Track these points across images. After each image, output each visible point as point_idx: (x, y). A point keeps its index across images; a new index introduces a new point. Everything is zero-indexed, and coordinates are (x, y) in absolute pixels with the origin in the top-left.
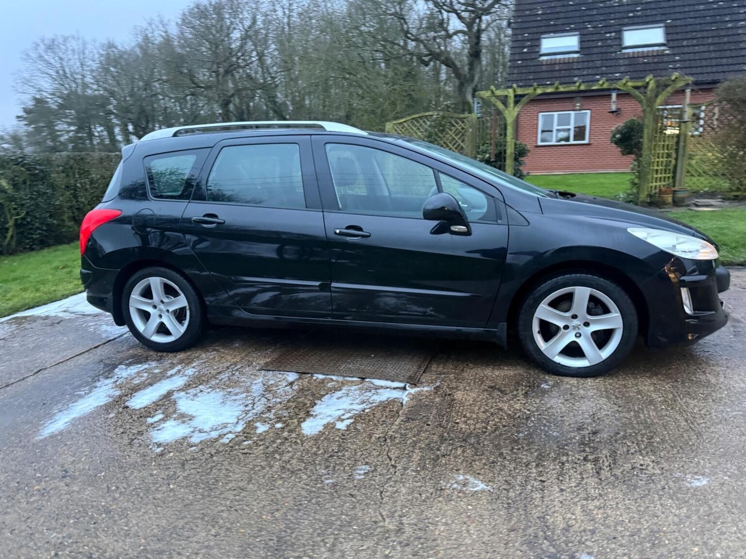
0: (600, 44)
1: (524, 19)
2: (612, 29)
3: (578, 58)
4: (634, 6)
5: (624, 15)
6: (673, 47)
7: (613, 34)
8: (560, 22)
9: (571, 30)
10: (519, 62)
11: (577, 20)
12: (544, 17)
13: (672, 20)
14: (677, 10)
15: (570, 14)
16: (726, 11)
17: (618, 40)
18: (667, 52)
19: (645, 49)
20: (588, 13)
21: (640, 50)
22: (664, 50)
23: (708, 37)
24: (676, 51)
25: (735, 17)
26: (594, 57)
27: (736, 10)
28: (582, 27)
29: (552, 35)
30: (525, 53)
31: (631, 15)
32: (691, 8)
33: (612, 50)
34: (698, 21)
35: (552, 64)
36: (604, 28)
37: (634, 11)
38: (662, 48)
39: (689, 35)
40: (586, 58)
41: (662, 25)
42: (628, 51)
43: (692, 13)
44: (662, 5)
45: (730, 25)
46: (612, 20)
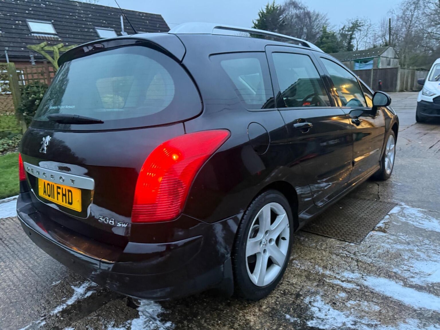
0: (14, 27)
2: (19, 19)
4: (27, 7)
5: (22, 11)
7: (20, 22)
13: (54, 21)
14: (55, 15)
16: (81, 22)
17: (26, 27)
18: (60, 39)
19: (46, 36)
21: (43, 35)
23: (79, 35)
24: (65, 39)
25: (87, 26)
27: (86, 23)
31: (27, 12)
33: (23, 32)
34: (69, 24)
36: (12, 17)
37: (28, 10)
38: (56, 37)
39: (68, 32)
40: (8, 35)
41: (50, 22)
42: (35, 35)
43: (64, 19)
44: (44, 10)
45: (86, 30)
46: (15, 12)
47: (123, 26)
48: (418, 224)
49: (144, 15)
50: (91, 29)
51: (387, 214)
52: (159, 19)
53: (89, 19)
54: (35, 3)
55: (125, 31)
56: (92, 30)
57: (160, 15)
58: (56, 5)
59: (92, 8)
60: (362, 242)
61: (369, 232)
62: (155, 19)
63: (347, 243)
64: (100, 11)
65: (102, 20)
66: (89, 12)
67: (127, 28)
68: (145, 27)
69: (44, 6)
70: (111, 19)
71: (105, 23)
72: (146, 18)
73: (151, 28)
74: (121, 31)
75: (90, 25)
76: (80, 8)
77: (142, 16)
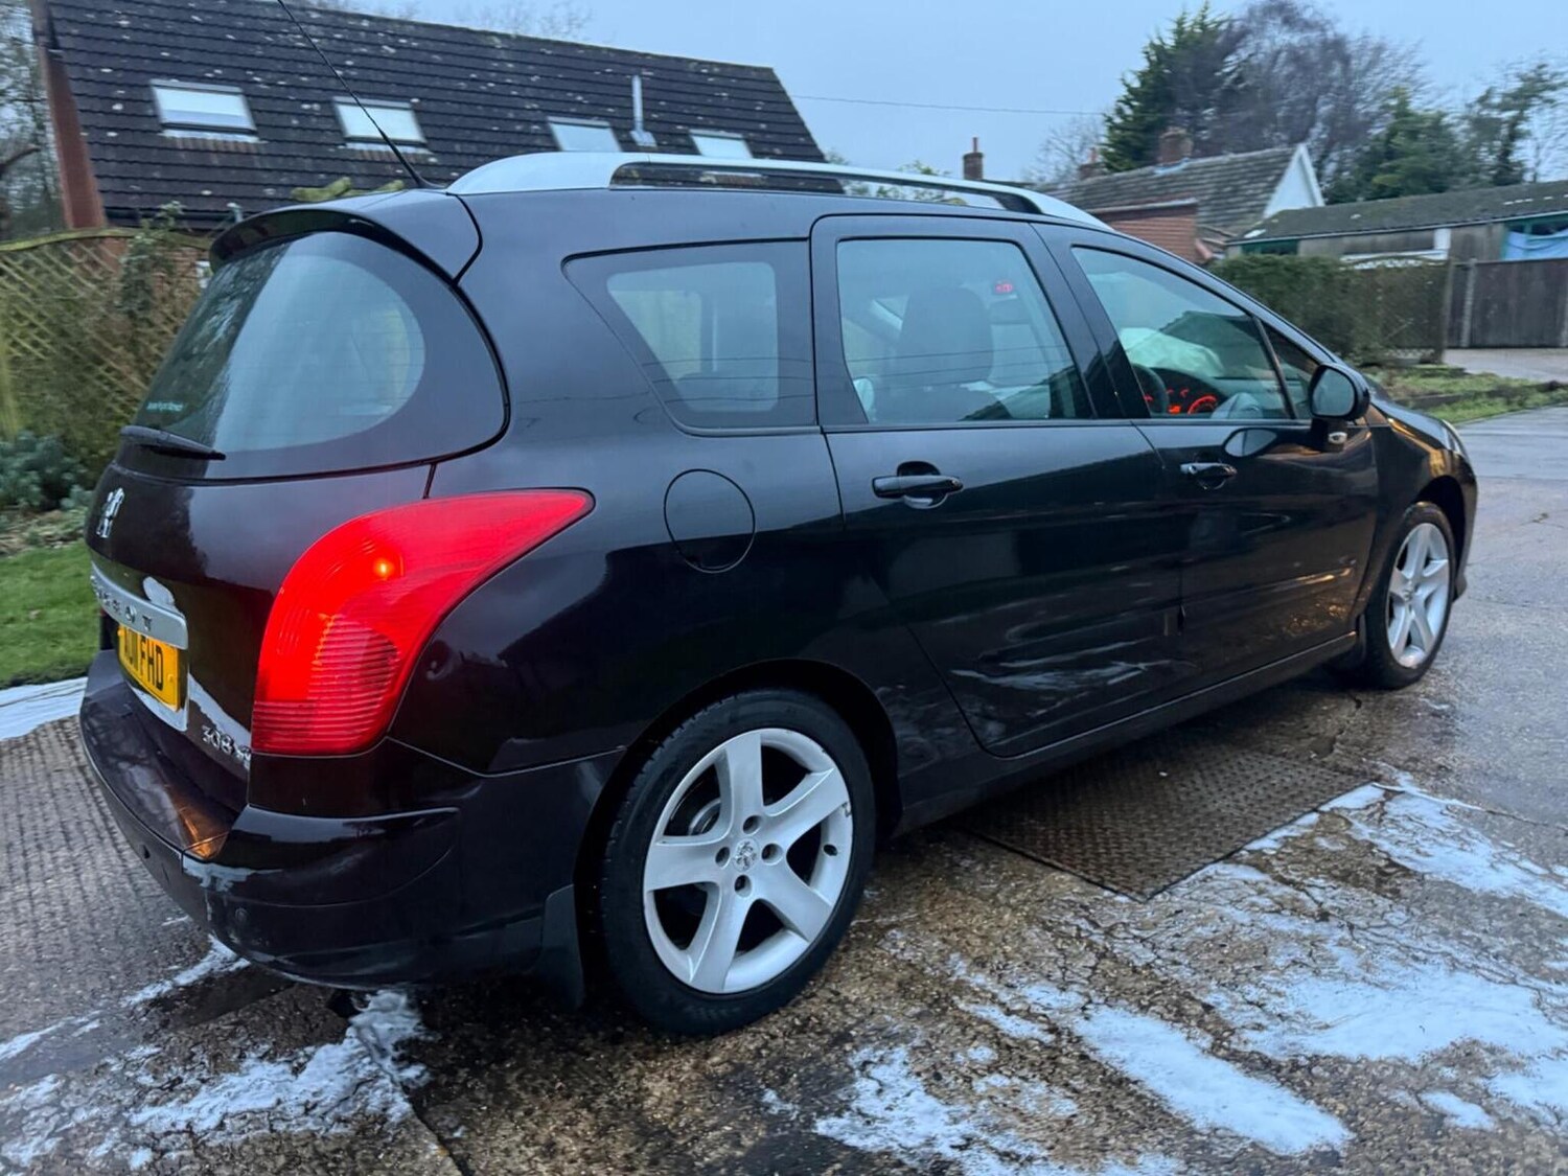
0: (295, 122)
1: (88, 31)
2: (312, 94)
3: (255, 145)
4: (340, 56)
5: (326, 71)
6: (443, 153)
7: (316, 106)
8: (186, 56)
9: (215, 80)
10: (112, 134)
11: (225, 61)
12: (140, 36)
13: (421, 99)
14: (422, 80)
15: (203, 44)
16: (504, 101)
17: (332, 121)
18: (433, 160)
20: (242, 48)
21: (382, 148)
22: (424, 156)
23: (495, 144)
24: (449, 160)
25: (523, 115)
26: (293, 150)
27: (519, 103)
28: (241, 78)
29: (174, 81)
30: (116, 113)
31: (339, 72)
32: (445, 83)
33: (323, 139)
34: (465, 110)
35: (201, 150)
36: (292, 90)
37: (343, 67)
38: (422, 151)
39: (460, 135)
40: (275, 148)
41: (406, 105)
42: (359, 146)
43: (450, 93)
44: (391, 64)
45: (518, 128)
46: (303, 75)
47: (638, 113)
48: (1408, 852)
49: (716, 70)
50: (536, 123)
51: (1315, 810)
52: (762, 81)
53: (529, 92)
54: (364, 44)
55: (645, 129)
56: (536, 127)
57: (769, 71)
58: (431, 45)
59: (543, 53)
60: (1159, 897)
61: (1205, 865)
62: (752, 85)
63: (1107, 893)
64: (566, 62)
65: (574, 92)
66: (531, 67)
67: (655, 116)
68: (714, 111)
69: (392, 51)
70: (601, 89)
71: (580, 103)
72: (720, 81)
73: (735, 114)
74: (633, 128)
75: (533, 110)
76: (503, 55)
77: (710, 75)
